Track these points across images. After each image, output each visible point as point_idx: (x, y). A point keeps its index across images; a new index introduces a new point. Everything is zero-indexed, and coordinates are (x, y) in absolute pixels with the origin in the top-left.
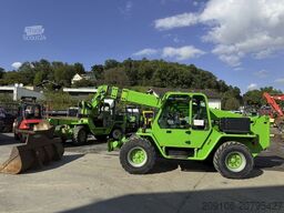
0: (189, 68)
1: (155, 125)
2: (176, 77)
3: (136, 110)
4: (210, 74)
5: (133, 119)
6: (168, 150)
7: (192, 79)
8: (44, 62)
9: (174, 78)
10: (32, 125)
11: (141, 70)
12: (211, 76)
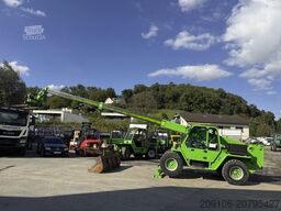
0: (217, 92)
1: (183, 145)
2: (203, 101)
3: (165, 135)
4: (240, 98)
5: (164, 142)
6: (192, 162)
7: (220, 103)
8: (80, 86)
9: (201, 101)
10: (92, 144)
11: (168, 94)
12: (241, 100)
